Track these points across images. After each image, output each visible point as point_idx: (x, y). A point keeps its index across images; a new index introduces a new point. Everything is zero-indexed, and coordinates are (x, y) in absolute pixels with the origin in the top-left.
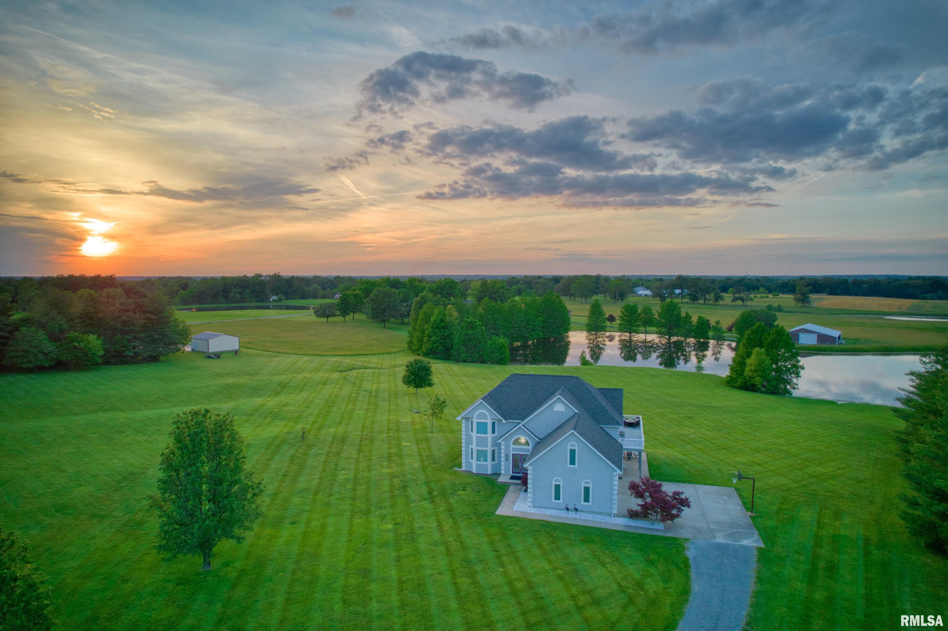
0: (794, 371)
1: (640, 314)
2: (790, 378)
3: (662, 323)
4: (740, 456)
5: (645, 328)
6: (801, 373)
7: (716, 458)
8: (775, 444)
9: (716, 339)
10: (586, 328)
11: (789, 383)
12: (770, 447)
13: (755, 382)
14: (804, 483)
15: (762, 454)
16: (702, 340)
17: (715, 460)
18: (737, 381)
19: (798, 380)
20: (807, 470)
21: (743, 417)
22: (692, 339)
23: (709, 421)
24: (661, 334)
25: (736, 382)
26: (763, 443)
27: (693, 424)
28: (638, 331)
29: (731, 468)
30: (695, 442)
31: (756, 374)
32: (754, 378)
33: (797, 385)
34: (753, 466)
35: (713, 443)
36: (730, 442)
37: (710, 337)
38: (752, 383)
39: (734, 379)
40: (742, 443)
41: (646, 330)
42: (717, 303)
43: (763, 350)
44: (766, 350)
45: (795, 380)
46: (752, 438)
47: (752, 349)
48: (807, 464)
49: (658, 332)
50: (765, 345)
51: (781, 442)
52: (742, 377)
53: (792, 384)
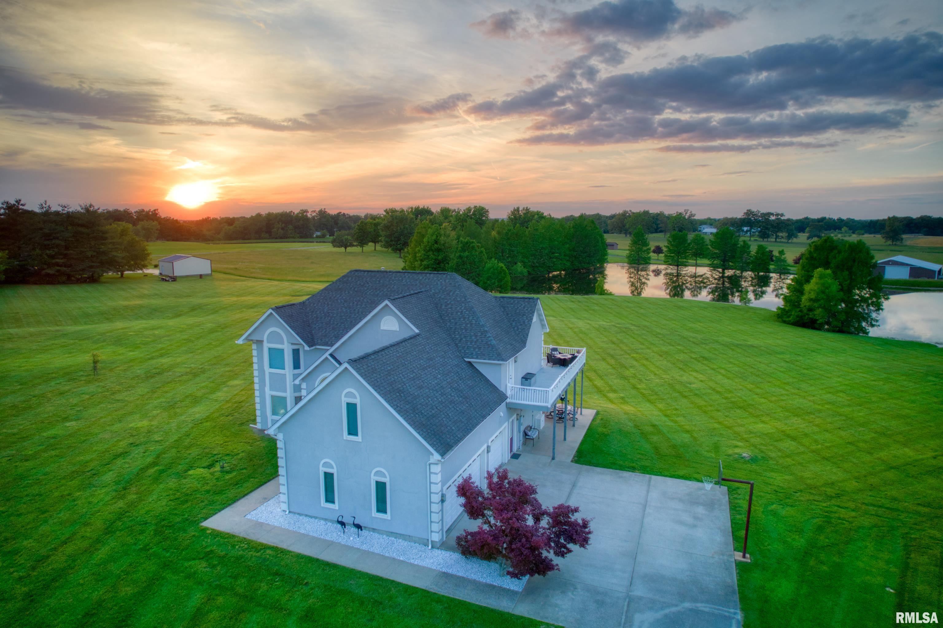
0: (873, 302)
1: (689, 244)
2: (866, 311)
3: (715, 253)
4: (763, 422)
5: (696, 260)
6: (884, 304)
7: (719, 423)
8: (829, 403)
9: (778, 273)
10: (626, 260)
11: (865, 319)
12: (820, 407)
13: (815, 315)
14: (874, 480)
15: (804, 419)
16: (762, 274)
17: (716, 426)
18: (791, 315)
19: (878, 314)
20: (883, 454)
21: (787, 360)
22: (750, 273)
23: (734, 364)
24: (714, 267)
25: (789, 317)
26: (810, 401)
27: (707, 368)
28: (687, 264)
29: (740, 444)
30: (696, 395)
31: (816, 305)
32: (815, 310)
33: (877, 321)
34: (781, 440)
35: (726, 398)
36: (755, 396)
37: (772, 270)
38: (810, 316)
39: (787, 312)
40: (774, 399)
41: (696, 263)
42: (790, 241)
43: (829, 271)
44: (833, 272)
45: (874, 315)
46: (793, 391)
47: (813, 271)
48: (883, 440)
49: (710, 264)
50: (832, 265)
51: (840, 399)
52: (798, 309)
53: (869, 319)
